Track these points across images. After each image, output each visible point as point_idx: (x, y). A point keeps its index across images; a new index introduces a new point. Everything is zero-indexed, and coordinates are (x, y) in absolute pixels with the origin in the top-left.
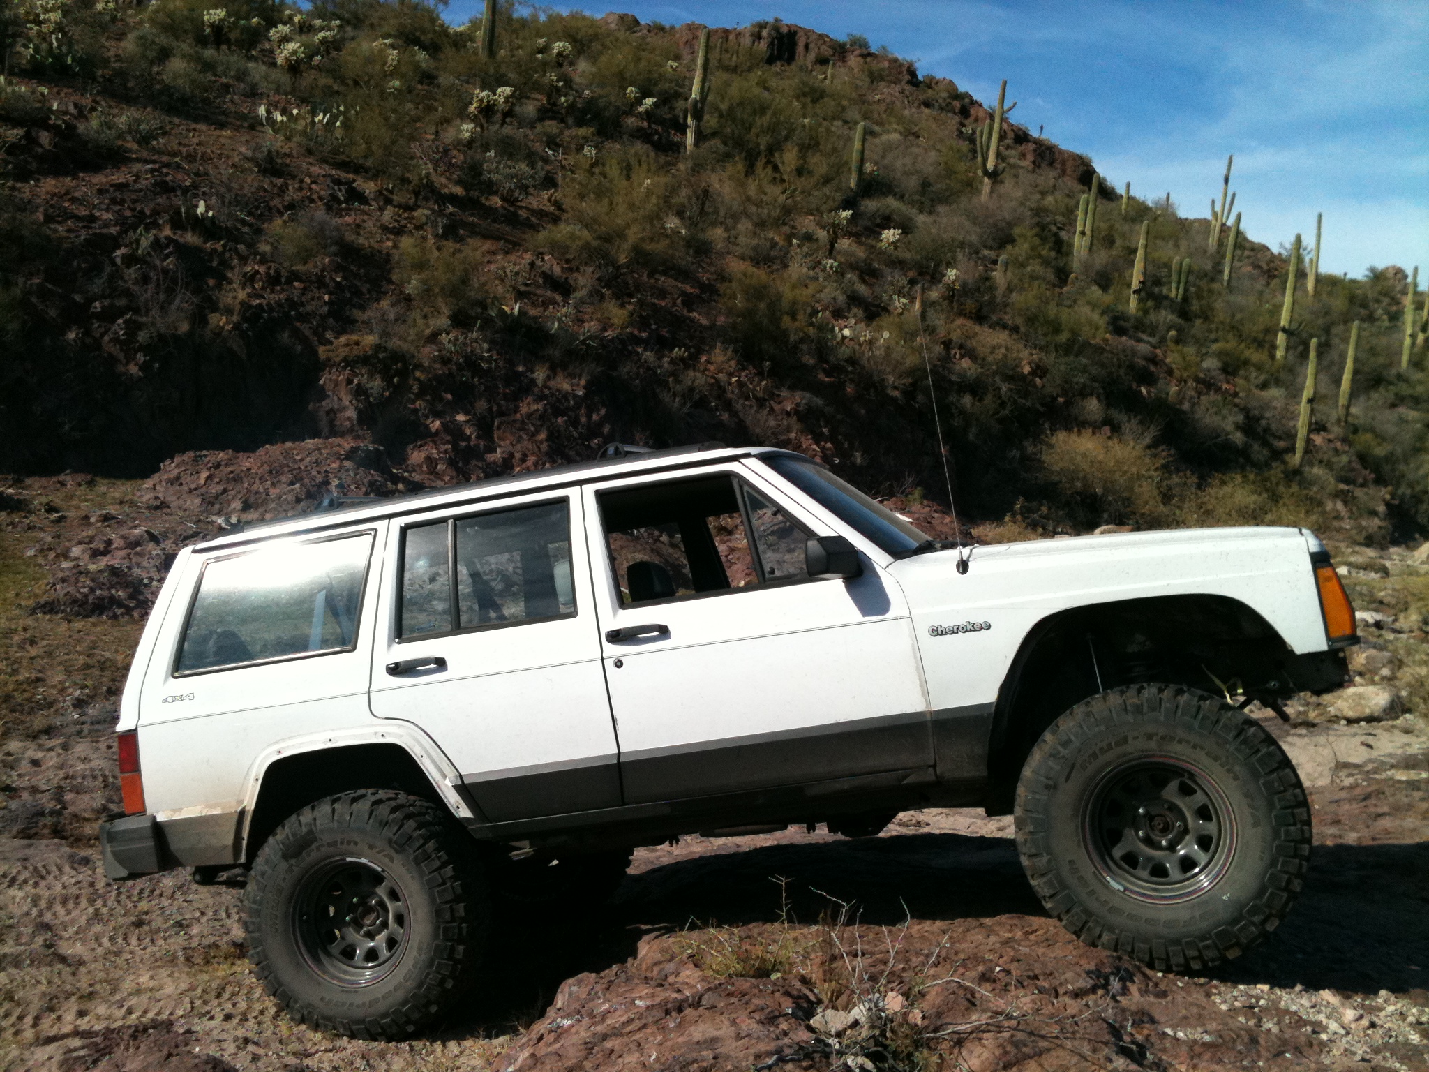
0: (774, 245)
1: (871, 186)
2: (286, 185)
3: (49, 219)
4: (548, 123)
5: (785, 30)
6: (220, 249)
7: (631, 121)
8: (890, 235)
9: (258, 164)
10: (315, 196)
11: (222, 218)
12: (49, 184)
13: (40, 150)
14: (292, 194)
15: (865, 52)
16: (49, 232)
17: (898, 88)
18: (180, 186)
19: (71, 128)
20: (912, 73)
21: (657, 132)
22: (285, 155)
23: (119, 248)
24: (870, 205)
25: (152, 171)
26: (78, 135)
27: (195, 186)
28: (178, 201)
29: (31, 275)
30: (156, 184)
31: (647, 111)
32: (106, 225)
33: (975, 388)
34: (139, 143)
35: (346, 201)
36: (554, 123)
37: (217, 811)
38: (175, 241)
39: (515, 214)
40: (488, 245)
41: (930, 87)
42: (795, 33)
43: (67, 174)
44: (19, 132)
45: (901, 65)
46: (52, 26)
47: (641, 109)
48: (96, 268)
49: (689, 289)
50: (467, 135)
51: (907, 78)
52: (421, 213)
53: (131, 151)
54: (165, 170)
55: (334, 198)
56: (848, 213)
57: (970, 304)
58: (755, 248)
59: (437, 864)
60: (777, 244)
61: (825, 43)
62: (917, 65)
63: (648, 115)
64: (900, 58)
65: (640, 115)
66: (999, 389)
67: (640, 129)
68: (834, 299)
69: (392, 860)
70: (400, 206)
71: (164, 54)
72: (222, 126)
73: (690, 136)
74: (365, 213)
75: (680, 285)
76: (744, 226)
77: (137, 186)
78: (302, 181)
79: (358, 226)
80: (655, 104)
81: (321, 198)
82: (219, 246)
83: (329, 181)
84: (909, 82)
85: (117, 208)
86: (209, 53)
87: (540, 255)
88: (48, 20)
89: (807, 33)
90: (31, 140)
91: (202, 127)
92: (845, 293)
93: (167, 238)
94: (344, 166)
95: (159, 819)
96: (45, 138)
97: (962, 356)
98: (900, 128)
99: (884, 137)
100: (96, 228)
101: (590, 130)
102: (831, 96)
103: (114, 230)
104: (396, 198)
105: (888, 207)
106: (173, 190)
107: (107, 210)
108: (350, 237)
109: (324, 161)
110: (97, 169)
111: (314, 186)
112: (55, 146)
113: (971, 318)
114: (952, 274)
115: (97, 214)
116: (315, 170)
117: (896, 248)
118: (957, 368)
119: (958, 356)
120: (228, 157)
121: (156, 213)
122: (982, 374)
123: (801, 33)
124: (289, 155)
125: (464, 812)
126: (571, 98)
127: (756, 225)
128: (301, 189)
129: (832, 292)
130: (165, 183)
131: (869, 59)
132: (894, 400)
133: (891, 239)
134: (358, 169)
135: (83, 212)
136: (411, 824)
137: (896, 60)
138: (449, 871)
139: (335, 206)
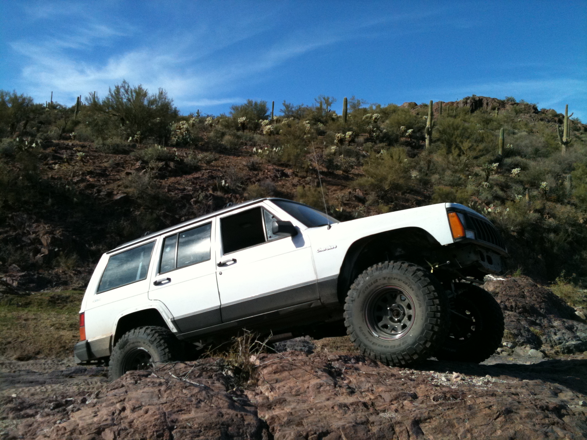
0: (460, 179)
1: (508, 153)
2: (258, 174)
3: (169, 190)
4: (368, 143)
5: (477, 99)
6: (230, 197)
7: (403, 139)
8: (516, 171)
9: (248, 167)
10: (269, 176)
11: (232, 186)
12: (172, 179)
13: (170, 169)
14: (261, 176)
15: (513, 103)
16: (169, 195)
17: (528, 115)
18: (218, 177)
19: (182, 160)
20: (535, 109)
21: (414, 142)
22: (260, 163)
23: (192, 198)
24: (508, 161)
25: (209, 172)
26: (184, 163)
27: (223, 176)
28: (216, 181)
29: (161, 210)
30: (209, 176)
31: (409, 134)
32: (189, 191)
33: (556, 230)
34: (207, 164)
35: (281, 177)
36: (370, 143)
37: (104, 337)
38: (213, 195)
39: (348, 176)
40: (334, 188)
41: (543, 113)
42: (482, 99)
43: (178, 176)
44: (163, 163)
45: (530, 106)
46: (184, 129)
47: (407, 134)
48: (184, 206)
49: (419, 198)
50: (333, 151)
51: (533, 111)
52: (308, 179)
53: (203, 167)
54: (213, 172)
55: (276, 176)
56: (497, 164)
57: (554, 196)
58: (452, 181)
59: (163, 347)
60: (461, 178)
61: (495, 101)
62: (537, 105)
63: (410, 136)
64: (529, 103)
65: (407, 137)
66: (567, 230)
67: (406, 142)
68: (487, 198)
69: (150, 347)
70: (300, 177)
71: (223, 134)
72: (239, 156)
73: (427, 142)
74: (287, 180)
75: (415, 197)
76: (448, 173)
77: (203, 177)
78: (264, 172)
79: (284, 185)
80: (413, 132)
81: (271, 177)
82: (229, 196)
83: (274, 171)
84: (534, 112)
85: (194, 186)
86: (240, 133)
87: (355, 190)
88: (183, 128)
89: (487, 99)
90: (167, 165)
91: (232, 157)
92: (492, 195)
93: (211, 194)
94: (282, 165)
95: (89, 341)
96: (172, 164)
97: (549, 218)
98: (527, 130)
99: (519, 134)
100: (185, 192)
101: (384, 144)
102: (495, 121)
103: (191, 193)
104: (299, 174)
105: (517, 160)
106: (215, 178)
107: (190, 186)
108: (279, 189)
109: (274, 164)
110: (189, 173)
111: (269, 173)
112: (175, 167)
113: (554, 202)
114: (544, 184)
115: (186, 188)
116: (270, 167)
117: (519, 176)
118: (546, 222)
119: (547, 217)
120: (238, 166)
121: (208, 186)
122: (559, 224)
123: (484, 99)
124: (262, 163)
125: (174, 330)
126: (378, 133)
127: (453, 172)
128: (264, 174)
129: (485, 195)
130: (212, 176)
131: (515, 105)
132: (514, 236)
133: (516, 173)
134: (287, 166)
135: (182, 187)
136: (157, 334)
137: (527, 104)
138: (167, 350)
139: (276, 179)
